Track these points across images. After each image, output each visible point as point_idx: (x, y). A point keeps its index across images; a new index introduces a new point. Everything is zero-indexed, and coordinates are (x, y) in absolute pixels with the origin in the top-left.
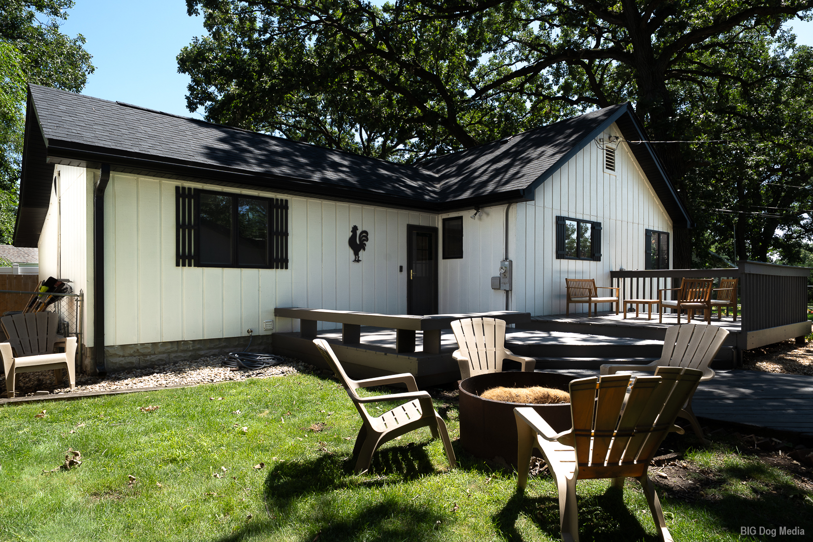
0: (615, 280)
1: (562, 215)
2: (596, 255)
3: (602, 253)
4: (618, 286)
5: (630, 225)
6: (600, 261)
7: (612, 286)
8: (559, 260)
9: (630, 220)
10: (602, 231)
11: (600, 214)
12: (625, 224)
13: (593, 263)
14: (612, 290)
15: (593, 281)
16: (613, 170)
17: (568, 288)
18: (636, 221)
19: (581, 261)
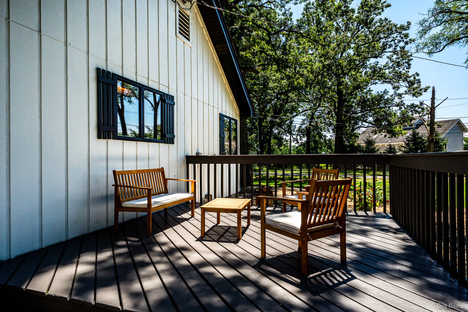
0: (191, 166)
1: (110, 70)
2: (168, 136)
3: (175, 134)
4: (195, 178)
5: (206, 106)
6: (173, 143)
7: (188, 178)
8: (103, 142)
9: (206, 101)
10: (175, 106)
11: (173, 86)
12: (200, 103)
13: (164, 147)
14: (188, 183)
15: (162, 171)
16: (189, 40)
17: (116, 186)
18: (211, 103)
19: (145, 144)
